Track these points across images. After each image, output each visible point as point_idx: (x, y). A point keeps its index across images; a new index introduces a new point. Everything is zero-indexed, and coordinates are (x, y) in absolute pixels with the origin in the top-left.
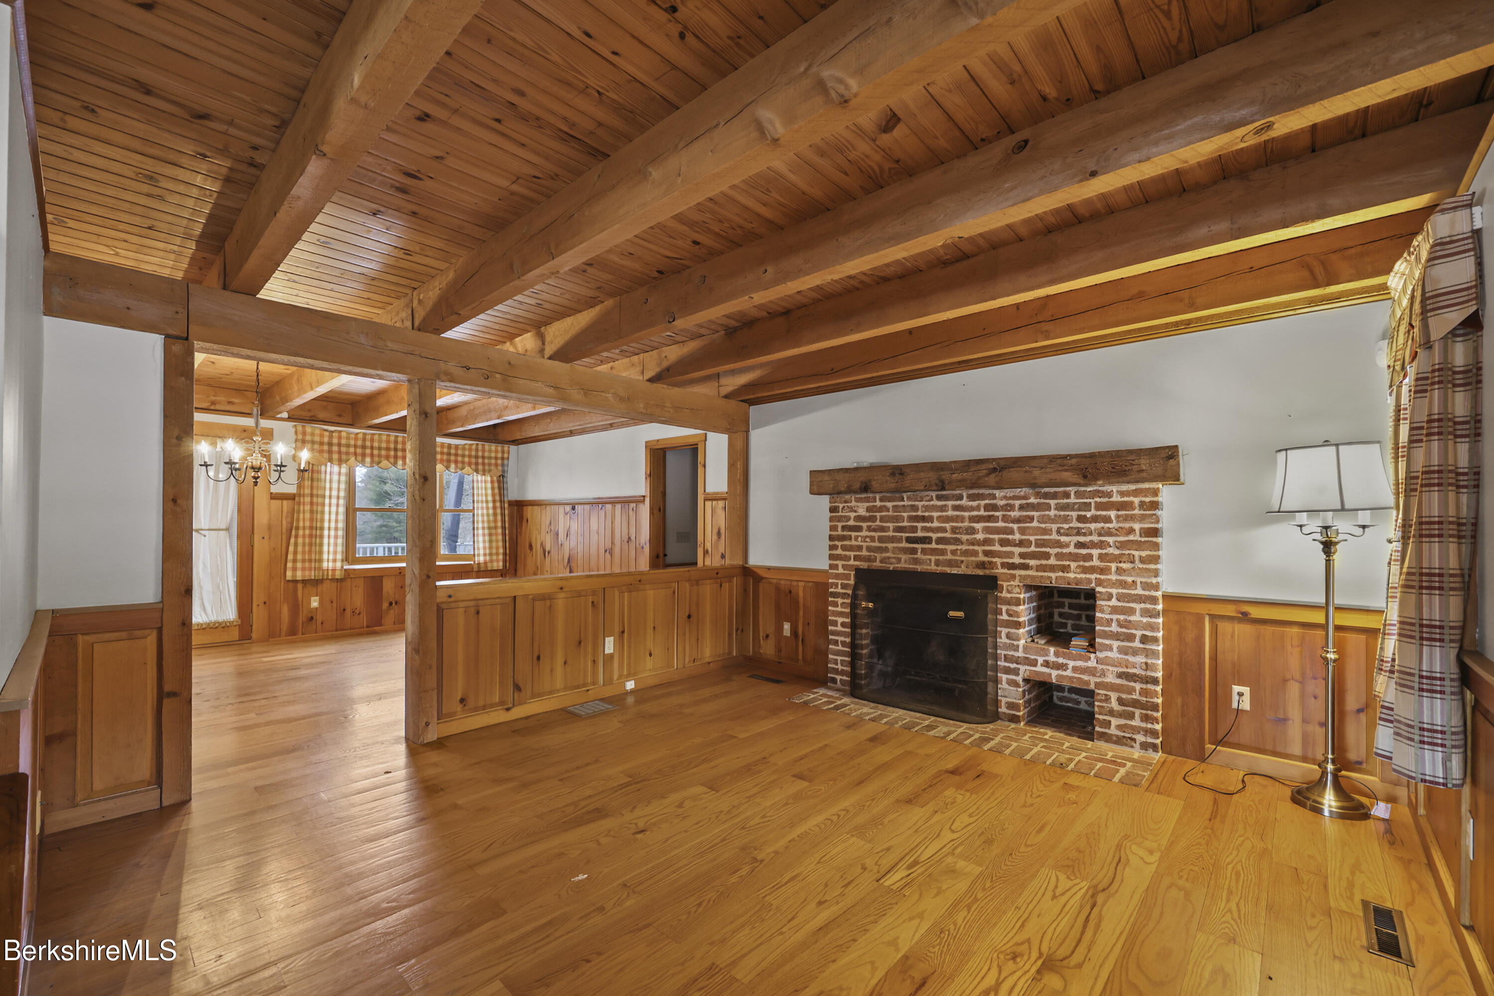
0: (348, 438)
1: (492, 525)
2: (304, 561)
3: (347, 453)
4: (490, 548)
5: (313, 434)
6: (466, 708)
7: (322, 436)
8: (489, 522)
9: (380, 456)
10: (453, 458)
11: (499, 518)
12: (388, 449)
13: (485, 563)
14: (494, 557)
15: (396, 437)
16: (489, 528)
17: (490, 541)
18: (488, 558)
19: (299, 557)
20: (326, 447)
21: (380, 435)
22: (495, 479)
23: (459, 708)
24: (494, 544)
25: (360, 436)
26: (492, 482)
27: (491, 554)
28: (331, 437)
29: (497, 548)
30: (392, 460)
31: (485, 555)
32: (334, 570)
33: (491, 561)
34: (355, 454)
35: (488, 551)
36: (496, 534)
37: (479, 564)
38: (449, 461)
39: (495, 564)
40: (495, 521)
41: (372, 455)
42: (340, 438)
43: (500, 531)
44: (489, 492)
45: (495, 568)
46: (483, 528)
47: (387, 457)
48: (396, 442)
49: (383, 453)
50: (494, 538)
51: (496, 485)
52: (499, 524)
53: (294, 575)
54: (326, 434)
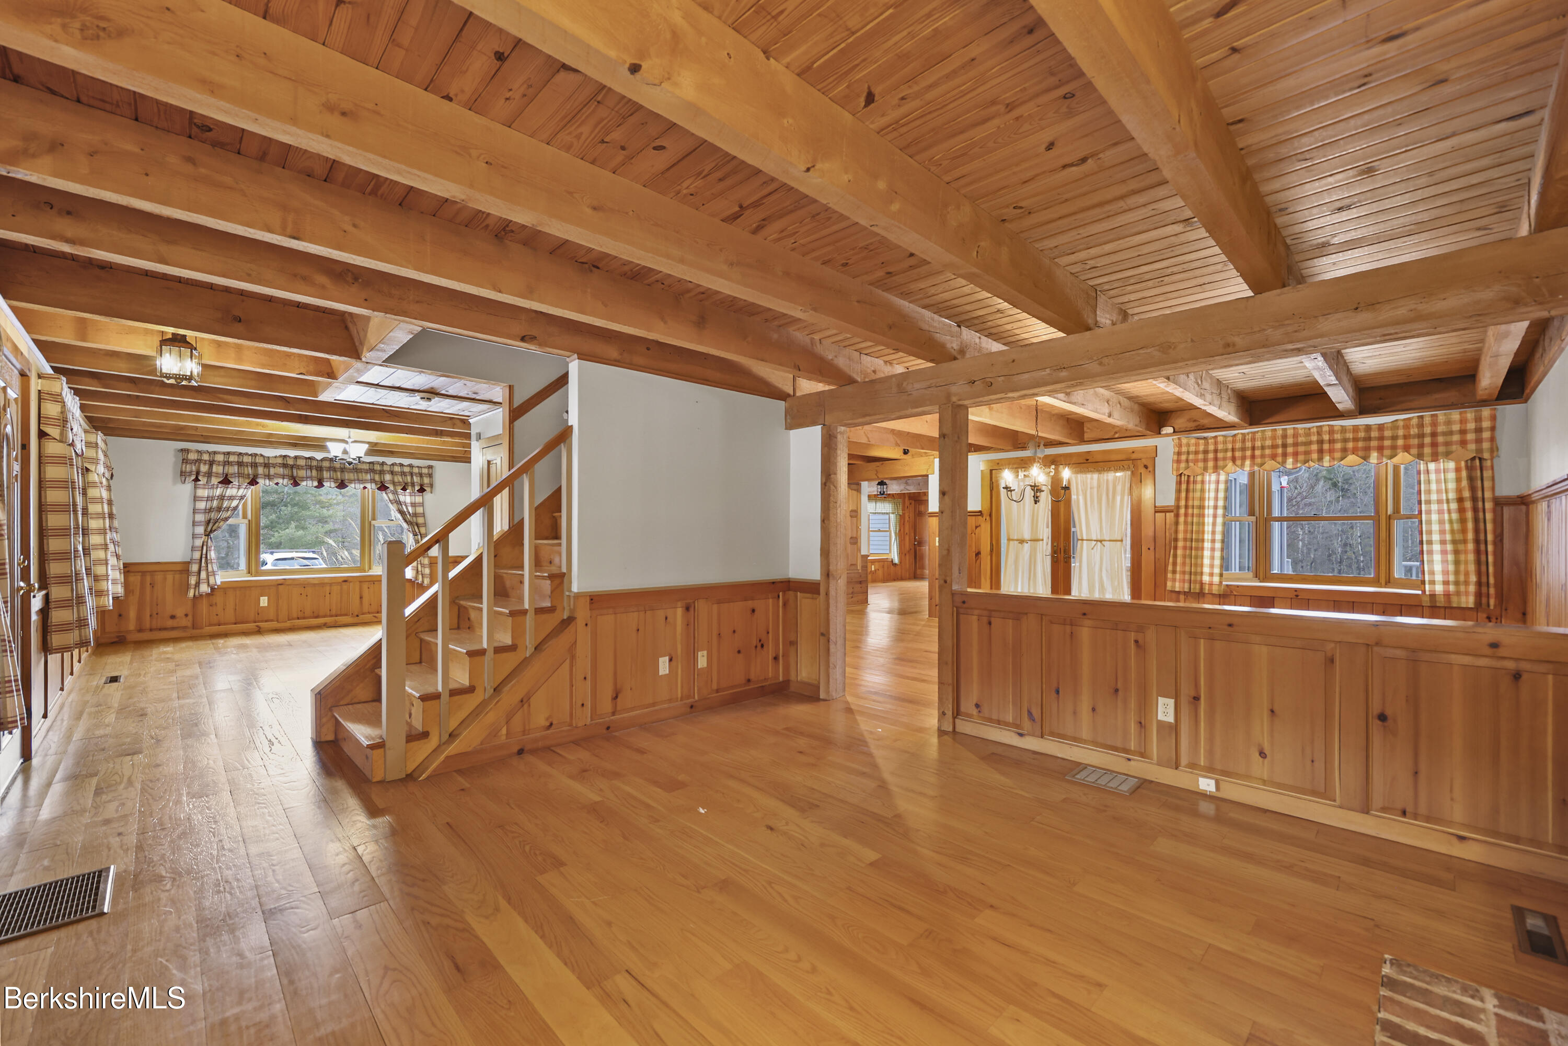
0: (1225, 443)
1: (1459, 537)
2: (1184, 573)
3: (1225, 459)
4: (1457, 572)
5: (1188, 445)
6: (981, 715)
7: (1197, 445)
8: (1452, 532)
9: (1263, 456)
10: (1374, 443)
11: (1470, 525)
12: (1274, 447)
13: (1447, 595)
14: (1462, 588)
15: (1285, 430)
16: (1454, 542)
17: (1457, 563)
18: (1452, 588)
19: (1178, 568)
20: (1201, 456)
21: (1263, 431)
22: (1463, 464)
23: (974, 712)
24: (1462, 567)
25: (1240, 437)
26: (1458, 470)
27: (1457, 583)
28: (1207, 444)
29: (1467, 574)
30: (1280, 459)
31: (1446, 583)
32: (1211, 584)
33: (1458, 593)
34: (1234, 459)
35: (1452, 578)
36: (1466, 552)
37: (1433, 596)
38: (1368, 449)
39: (1463, 599)
40: (1464, 531)
41: (1253, 457)
42: (1216, 443)
43: (1471, 546)
44: (1452, 486)
45: (1464, 605)
46: (1443, 542)
47: (1273, 457)
48: (1285, 436)
49: (1268, 452)
50: (1462, 557)
51: (1464, 474)
52: (1470, 536)
53: (1174, 586)
54: (1202, 442)
